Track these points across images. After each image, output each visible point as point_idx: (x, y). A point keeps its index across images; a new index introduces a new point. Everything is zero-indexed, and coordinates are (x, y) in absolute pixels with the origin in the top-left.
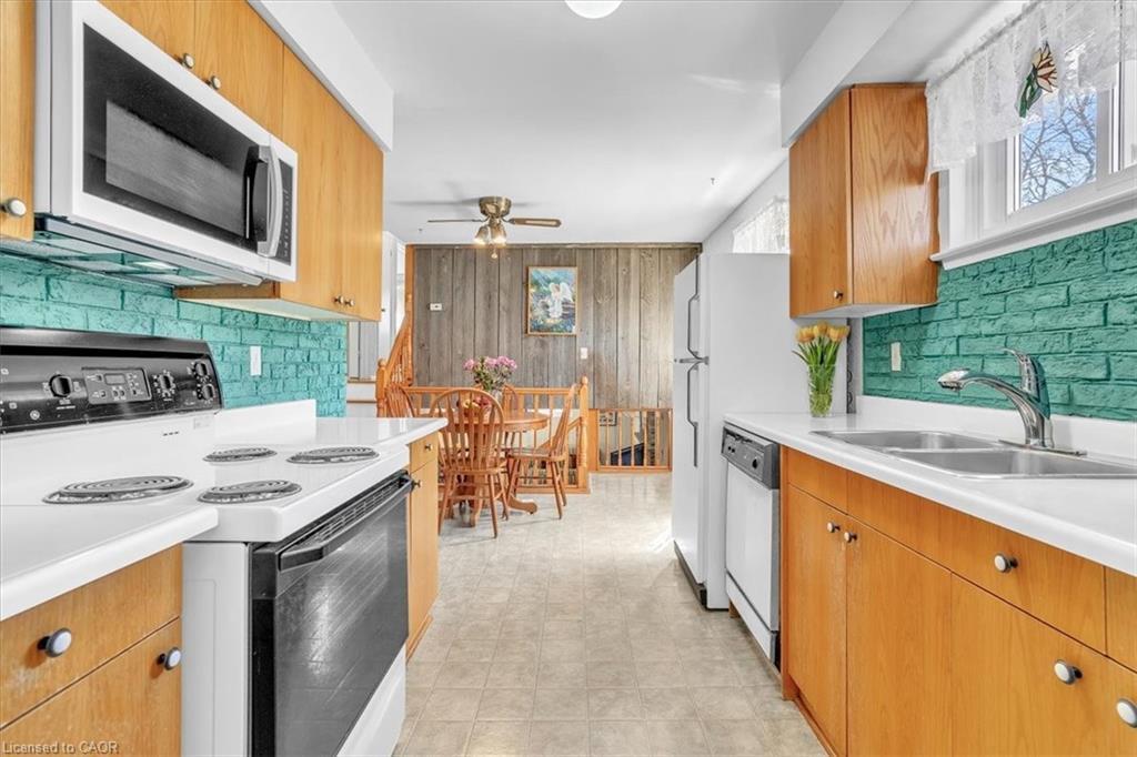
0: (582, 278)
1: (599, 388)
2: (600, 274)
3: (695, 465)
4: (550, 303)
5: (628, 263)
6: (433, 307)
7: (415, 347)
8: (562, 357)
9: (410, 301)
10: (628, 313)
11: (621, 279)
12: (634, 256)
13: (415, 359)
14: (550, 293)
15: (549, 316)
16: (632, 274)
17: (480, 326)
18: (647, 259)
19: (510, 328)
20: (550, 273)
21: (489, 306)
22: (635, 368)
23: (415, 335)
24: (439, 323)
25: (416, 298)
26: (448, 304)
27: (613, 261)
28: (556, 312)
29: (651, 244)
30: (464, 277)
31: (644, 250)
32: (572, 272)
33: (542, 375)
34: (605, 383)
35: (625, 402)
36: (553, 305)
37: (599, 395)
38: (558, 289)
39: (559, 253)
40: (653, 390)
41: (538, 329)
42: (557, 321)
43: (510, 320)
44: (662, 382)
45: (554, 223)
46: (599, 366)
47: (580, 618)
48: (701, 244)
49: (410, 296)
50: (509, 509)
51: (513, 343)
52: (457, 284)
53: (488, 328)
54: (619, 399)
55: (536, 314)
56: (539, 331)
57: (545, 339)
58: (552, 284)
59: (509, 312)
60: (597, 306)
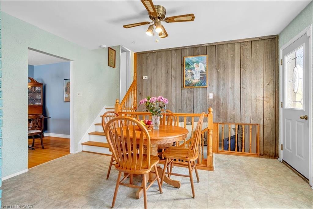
0: (210, 60)
1: (219, 113)
2: (219, 57)
4: (194, 73)
5: (234, 51)
6: (144, 78)
7: (138, 94)
8: (200, 98)
9: (136, 76)
10: (234, 76)
11: (230, 59)
12: (237, 47)
13: (138, 99)
14: (194, 68)
15: (194, 79)
16: (236, 55)
17: (163, 85)
18: (244, 47)
19: (176, 85)
20: (194, 59)
21: (167, 76)
22: (238, 103)
23: (138, 90)
24: (147, 84)
25: (138, 75)
26: (150, 76)
27: (226, 51)
28: (197, 78)
29: (247, 39)
30: (156, 65)
31: (242, 43)
32: (205, 57)
33: (191, 106)
34: (222, 111)
35: (232, 120)
36: (196, 73)
37: (219, 117)
38: (198, 66)
39: (198, 49)
40: (248, 114)
41: (188, 85)
42: (198, 81)
43: (176, 81)
44: (253, 110)
46: (218, 102)
48: (278, 36)
49: (136, 74)
51: (177, 92)
52: (153, 68)
53: (167, 86)
54: (229, 118)
55: (188, 78)
56: (189, 86)
57: (192, 90)
58: (195, 64)
59: (175, 78)
60: (217, 73)
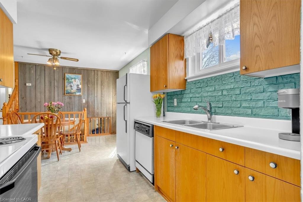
0: (83, 79)
1: (89, 111)
2: (89, 77)
3: (126, 132)
4: (72, 85)
5: (98, 75)
6: (27, 84)
7: (20, 98)
8: (77, 102)
9: (17, 82)
10: (98, 89)
11: (95, 79)
12: (99, 73)
13: (20, 102)
14: (72, 82)
15: (72, 89)
16: (99, 78)
17: (47, 92)
18: (103, 74)
19: (58, 93)
20: (73, 76)
21: (50, 85)
22: (100, 105)
23: (20, 95)
24: (30, 90)
25: (20, 81)
26: (34, 84)
27: (93, 74)
28: (75, 88)
29: (104, 70)
30: (40, 75)
31: (103, 71)
32: (80, 76)
33: (70, 107)
34: (91, 110)
35: (97, 115)
36: (74, 86)
37: (89, 113)
38: (75, 81)
39: (75, 70)
40: (105, 111)
41: (69, 93)
42: (75, 91)
43: (58, 90)
44: (108, 109)
45: (76, 60)
46: (89, 105)
47: (94, 182)
48: (118, 71)
49: (17, 80)
50: (62, 151)
51: (60, 98)
52: (37, 77)
53: (50, 92)
54: (95, 114)
55: (68, 88)
56: (69, 94)
57: (71, 96)
58: (73, 79)
59: (58, 87)
60: (88, 87)
